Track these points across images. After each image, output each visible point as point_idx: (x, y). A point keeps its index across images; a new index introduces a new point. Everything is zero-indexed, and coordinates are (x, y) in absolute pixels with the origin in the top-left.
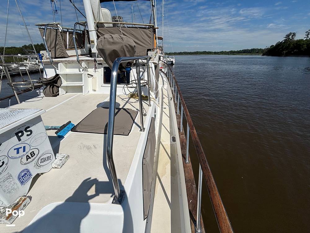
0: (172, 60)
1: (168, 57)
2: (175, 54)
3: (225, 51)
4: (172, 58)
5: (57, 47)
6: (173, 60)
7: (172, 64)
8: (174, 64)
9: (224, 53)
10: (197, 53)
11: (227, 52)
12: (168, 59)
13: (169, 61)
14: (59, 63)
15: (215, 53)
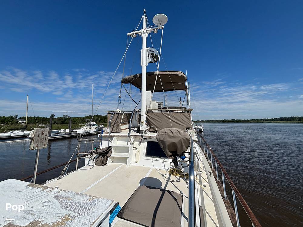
0: (200, 128)
1: (196, 125)
2: (202, 122)
3: (257, 119)
4: (200, 126)
5: (115, 125)
6: (202, 128)
7: (201, 131)
8: (202, 132)
9: (256, 121)
10: (224, 121)
11: (259, 120)
12: (197, 127)
13: (197, 129)
14: (114, 137)
15: (245, 121)
